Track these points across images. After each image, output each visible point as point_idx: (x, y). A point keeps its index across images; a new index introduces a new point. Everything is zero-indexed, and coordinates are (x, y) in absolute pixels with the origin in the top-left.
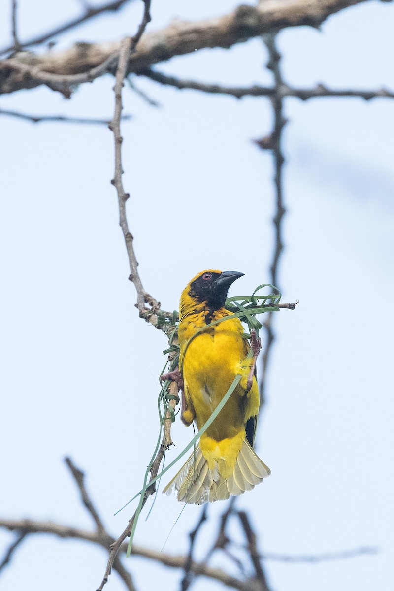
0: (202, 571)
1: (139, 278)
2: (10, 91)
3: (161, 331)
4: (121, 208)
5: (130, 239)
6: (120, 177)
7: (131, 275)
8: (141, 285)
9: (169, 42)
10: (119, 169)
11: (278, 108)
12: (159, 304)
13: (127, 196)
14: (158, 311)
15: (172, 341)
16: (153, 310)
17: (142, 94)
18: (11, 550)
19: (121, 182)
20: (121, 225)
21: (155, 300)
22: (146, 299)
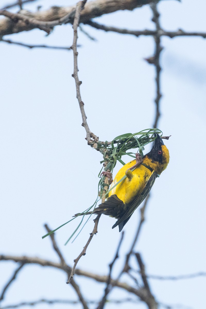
0: (116, 284)
1: (87, 125)
2: (17, 32)
3: (99, 151)
4: (77, 89)
5: (82, 105)
6: (77, 73)
7: (83, 123)
8: (88, 128)
9: (101, 7)
10: (76, 69)
11: (158, 42)
12: (98, 137)
13: (81, 83)
14: (98, 142)
15: (105, 156)
16: (95, 141)
17: (86, 34)
18: (16, 272)
19: (77, 75)
20: (77, 98)
21: (96, 136)
22: (91, 135)
